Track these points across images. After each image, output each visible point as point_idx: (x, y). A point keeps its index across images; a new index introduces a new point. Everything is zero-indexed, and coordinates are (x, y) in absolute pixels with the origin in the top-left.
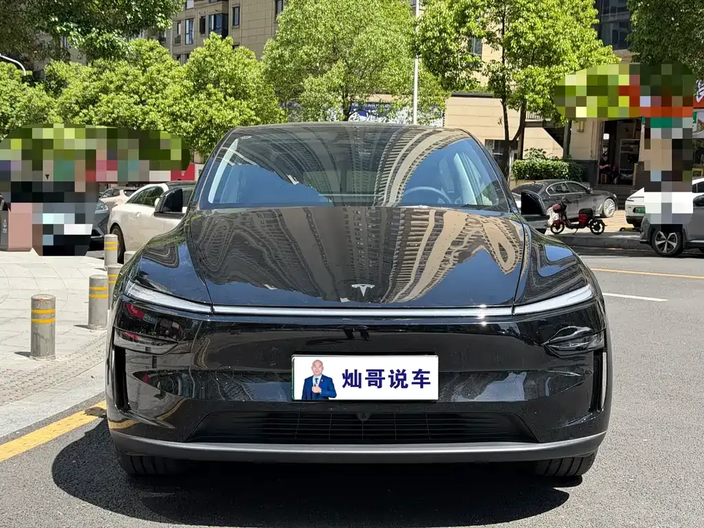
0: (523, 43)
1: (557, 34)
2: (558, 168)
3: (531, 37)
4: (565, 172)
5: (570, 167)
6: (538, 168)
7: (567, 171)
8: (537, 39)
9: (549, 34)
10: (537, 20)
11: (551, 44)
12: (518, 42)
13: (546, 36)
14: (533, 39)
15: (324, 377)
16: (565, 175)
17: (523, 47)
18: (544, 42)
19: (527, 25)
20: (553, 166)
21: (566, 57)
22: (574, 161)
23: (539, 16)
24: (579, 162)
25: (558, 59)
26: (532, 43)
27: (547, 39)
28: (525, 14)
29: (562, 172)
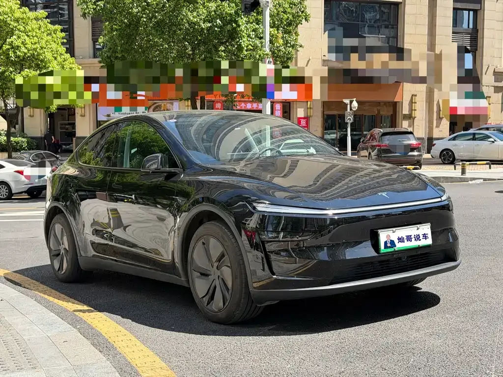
0: (18, 53)
1: (42, 48)
2: (19, 143)
3: (23, 49)
4: (25, 145)
5: (28, 142)
6: (3, 143)
7: (26, 144)
8: (29, 50)
9: (37, 48)
10: (26, 37)
11: (39, 55)
12: (15, 53)
13: (35, 49)
14: (26, 51)
15: (391, 240)
16: (25, 147)
17: (19, 57)
18: (34, 54)
19: (20, 41)
20: (15, 142)
21: (50, 65)
22: (30, 137)
23: (27, 35)
24: (32, 138)
25: (45, 66)
26: (25, 54)
27: (36, 51)
28: (17, 32)
29: (22, 145)
